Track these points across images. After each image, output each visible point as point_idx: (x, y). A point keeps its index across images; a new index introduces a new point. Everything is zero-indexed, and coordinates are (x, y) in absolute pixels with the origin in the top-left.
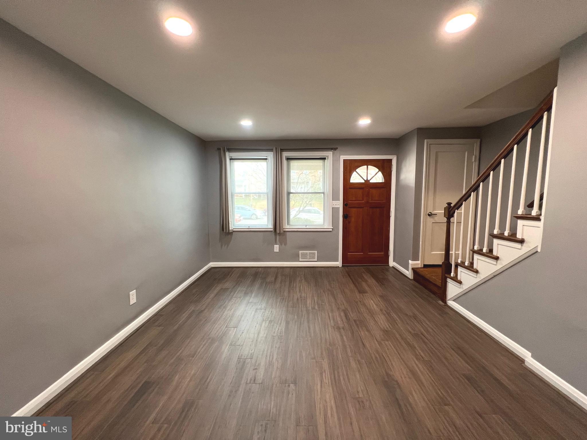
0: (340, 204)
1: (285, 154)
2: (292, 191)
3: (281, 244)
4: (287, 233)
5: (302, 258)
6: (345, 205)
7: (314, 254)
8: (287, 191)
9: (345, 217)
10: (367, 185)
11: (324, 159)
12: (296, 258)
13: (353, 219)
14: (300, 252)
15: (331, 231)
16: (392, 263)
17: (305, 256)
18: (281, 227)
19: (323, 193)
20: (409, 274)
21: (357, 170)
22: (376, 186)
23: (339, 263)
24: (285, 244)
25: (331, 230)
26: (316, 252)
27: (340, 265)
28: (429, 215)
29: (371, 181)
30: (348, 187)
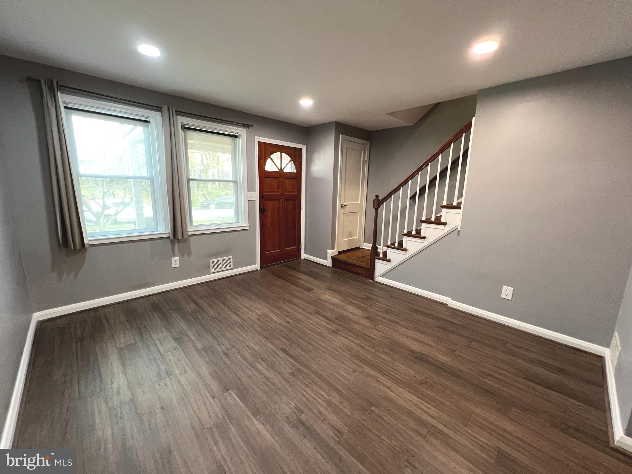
0: (255, 196)
2: (192, 177)
3: (182, 255)
4: (191, 238)
5: (214, 269)
6: (261, 197)
7: (229, 259)
8: (187, 177)
9: (262, 211)
10: (280, 175)
11: (236, 137)
12: (206, 269)
13: (269, 214)
14: (211, 261)
15: (247, 230)
16: (303, 256)
17: (217, 265)
18: (184, 230)
19: (235, 182)
20: (328, 263)
21: (272, 156)
22: (289, 176)
23: (257, 266)
24: (189, 254)
25: (248, 228)
26: (231, 257)
27: (259, 268)
28: (342, 207)
29: (285, 171)
30: (264, 176)
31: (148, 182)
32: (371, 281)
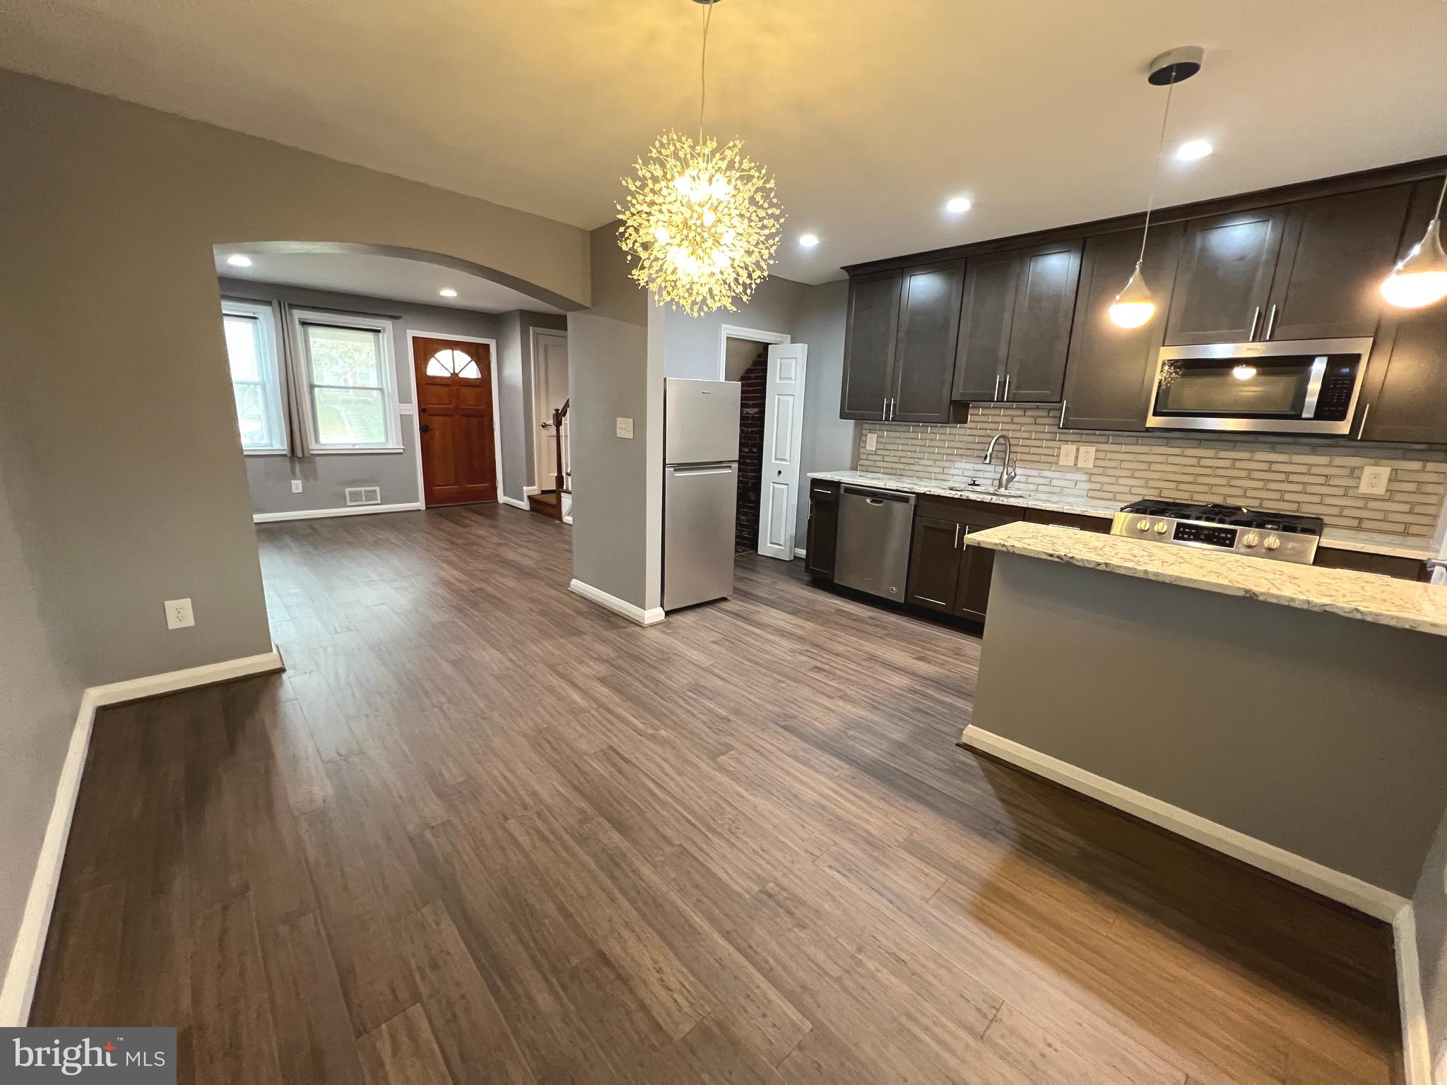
0: (413, 409)
1: (298, 314)
2: (316, 383)
3: (305, 478)
4: (317, 458)
5: (351, 501)
6: (422, 411)
7: (374, 491)
8: (310, 382)
9: (424, 429)
10: (455, 382)
11: (378, 331)
12: (340, 501)
13: (437, 434)
14: (347, 490)
15: (401, 453)
16: (502, 498)
17: (355, 497)
18: (305, 448)
19: (381, 390)
20: (525, 505)
21: (436, 356)
22: (467, 383)
23: (420, 504)
24: (316, 478)
25: (402, 451)
26: (377, 489)
27: (423, 508)
28: (543, 426)
29: (461, 375)
30: (425, 383)
31: (259, 389)
32: (557, 522)
